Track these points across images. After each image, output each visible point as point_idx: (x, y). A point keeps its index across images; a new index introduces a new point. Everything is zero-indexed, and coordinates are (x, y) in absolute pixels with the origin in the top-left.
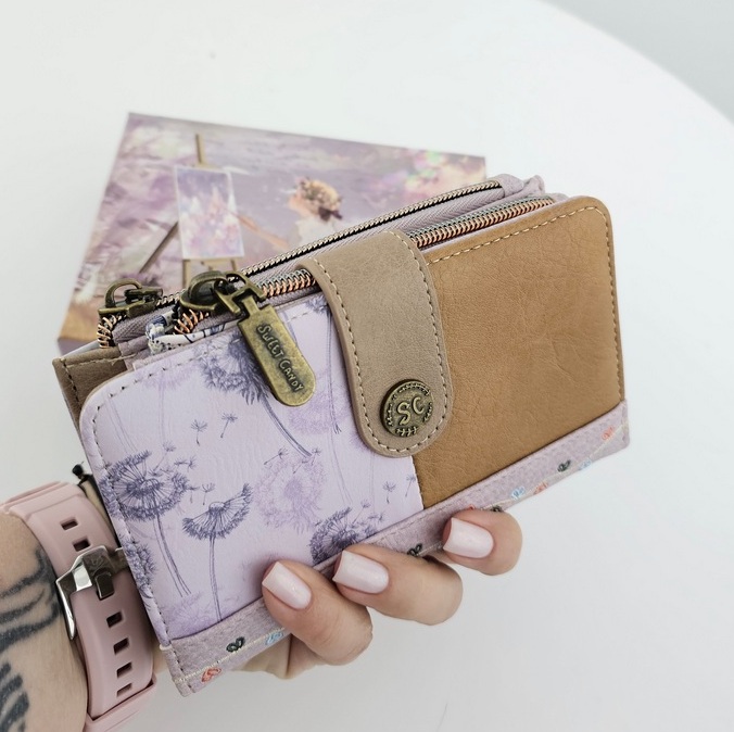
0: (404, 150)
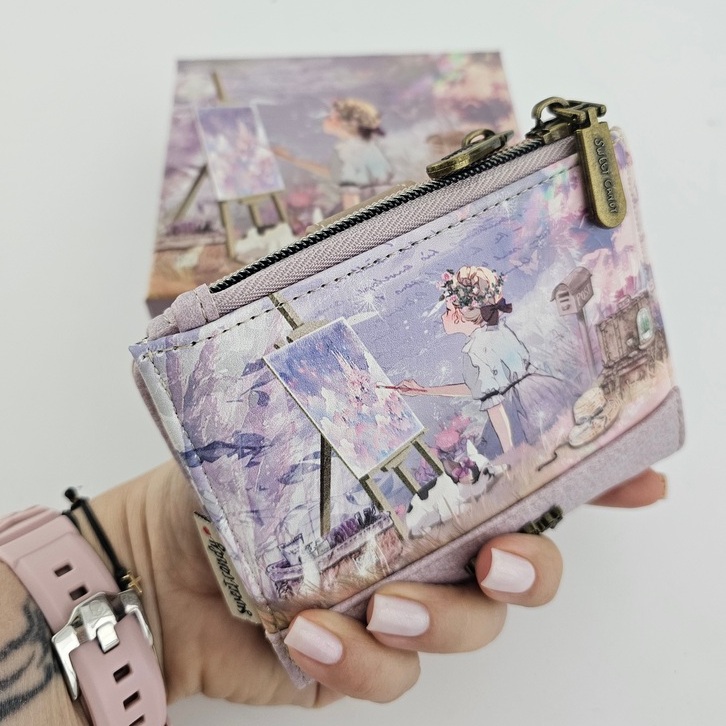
0: (426, 57)
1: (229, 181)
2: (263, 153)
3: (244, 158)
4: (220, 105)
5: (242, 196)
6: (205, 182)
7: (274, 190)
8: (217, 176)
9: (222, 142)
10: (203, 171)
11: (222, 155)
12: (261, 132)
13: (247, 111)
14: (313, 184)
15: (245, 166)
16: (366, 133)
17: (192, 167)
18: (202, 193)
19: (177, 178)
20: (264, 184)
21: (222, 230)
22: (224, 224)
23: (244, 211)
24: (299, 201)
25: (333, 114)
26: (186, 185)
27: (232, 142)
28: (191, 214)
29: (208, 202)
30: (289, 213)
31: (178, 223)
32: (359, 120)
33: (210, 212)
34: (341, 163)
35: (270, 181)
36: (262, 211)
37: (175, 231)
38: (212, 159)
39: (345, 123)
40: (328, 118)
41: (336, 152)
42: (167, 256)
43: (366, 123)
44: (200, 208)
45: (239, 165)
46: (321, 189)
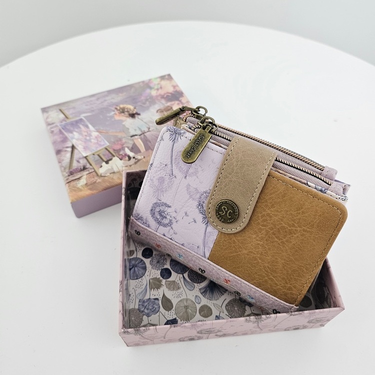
1: (85, 148)
2: (95, 134)
3: (88, 138)
4: (68, 121)
5: (93, 152)
6: (76, 151)
7: (105, 146)
8: (80, 148)
9: (76, 135)
10: (73, 147)
11: (77, 140)
12: (90, 126)
13: (81, 120)
14: (120, 140)
15: (90, 140)
16: (133, 116)
17: (67, 147)
18: (76, 156)
19: (63, 153)
20: (100, 145)
21: (91, 167)
22: (91, 165)
23: (97, 157)
24: (117, 147)
25: (117, 112)
26: (69, 155)
27: (80, 133)
28: (75, 165)
29: (80, 158)
30: (115, 153)
31: (71, 170)
32: (128, 112)
33: (83, 162)
34: (128, 129)
35: (102, 143)
36: (104, 155)
37: (71, 173)
38: (74, 142)
39: (123, 114)
40: (115, 114)
41: (124, 125)
42: (72, 183)
43: (131, 112)
44: (78, 162)
45: (86, 141)
46: (124, 140)
